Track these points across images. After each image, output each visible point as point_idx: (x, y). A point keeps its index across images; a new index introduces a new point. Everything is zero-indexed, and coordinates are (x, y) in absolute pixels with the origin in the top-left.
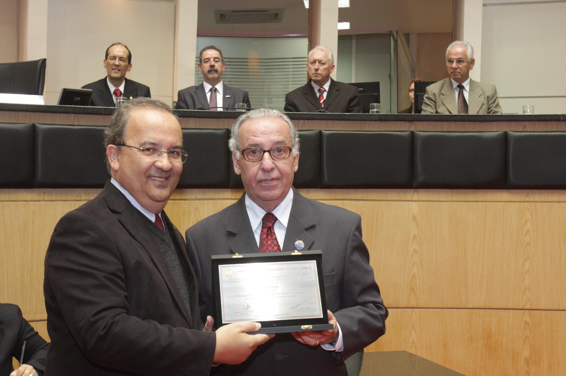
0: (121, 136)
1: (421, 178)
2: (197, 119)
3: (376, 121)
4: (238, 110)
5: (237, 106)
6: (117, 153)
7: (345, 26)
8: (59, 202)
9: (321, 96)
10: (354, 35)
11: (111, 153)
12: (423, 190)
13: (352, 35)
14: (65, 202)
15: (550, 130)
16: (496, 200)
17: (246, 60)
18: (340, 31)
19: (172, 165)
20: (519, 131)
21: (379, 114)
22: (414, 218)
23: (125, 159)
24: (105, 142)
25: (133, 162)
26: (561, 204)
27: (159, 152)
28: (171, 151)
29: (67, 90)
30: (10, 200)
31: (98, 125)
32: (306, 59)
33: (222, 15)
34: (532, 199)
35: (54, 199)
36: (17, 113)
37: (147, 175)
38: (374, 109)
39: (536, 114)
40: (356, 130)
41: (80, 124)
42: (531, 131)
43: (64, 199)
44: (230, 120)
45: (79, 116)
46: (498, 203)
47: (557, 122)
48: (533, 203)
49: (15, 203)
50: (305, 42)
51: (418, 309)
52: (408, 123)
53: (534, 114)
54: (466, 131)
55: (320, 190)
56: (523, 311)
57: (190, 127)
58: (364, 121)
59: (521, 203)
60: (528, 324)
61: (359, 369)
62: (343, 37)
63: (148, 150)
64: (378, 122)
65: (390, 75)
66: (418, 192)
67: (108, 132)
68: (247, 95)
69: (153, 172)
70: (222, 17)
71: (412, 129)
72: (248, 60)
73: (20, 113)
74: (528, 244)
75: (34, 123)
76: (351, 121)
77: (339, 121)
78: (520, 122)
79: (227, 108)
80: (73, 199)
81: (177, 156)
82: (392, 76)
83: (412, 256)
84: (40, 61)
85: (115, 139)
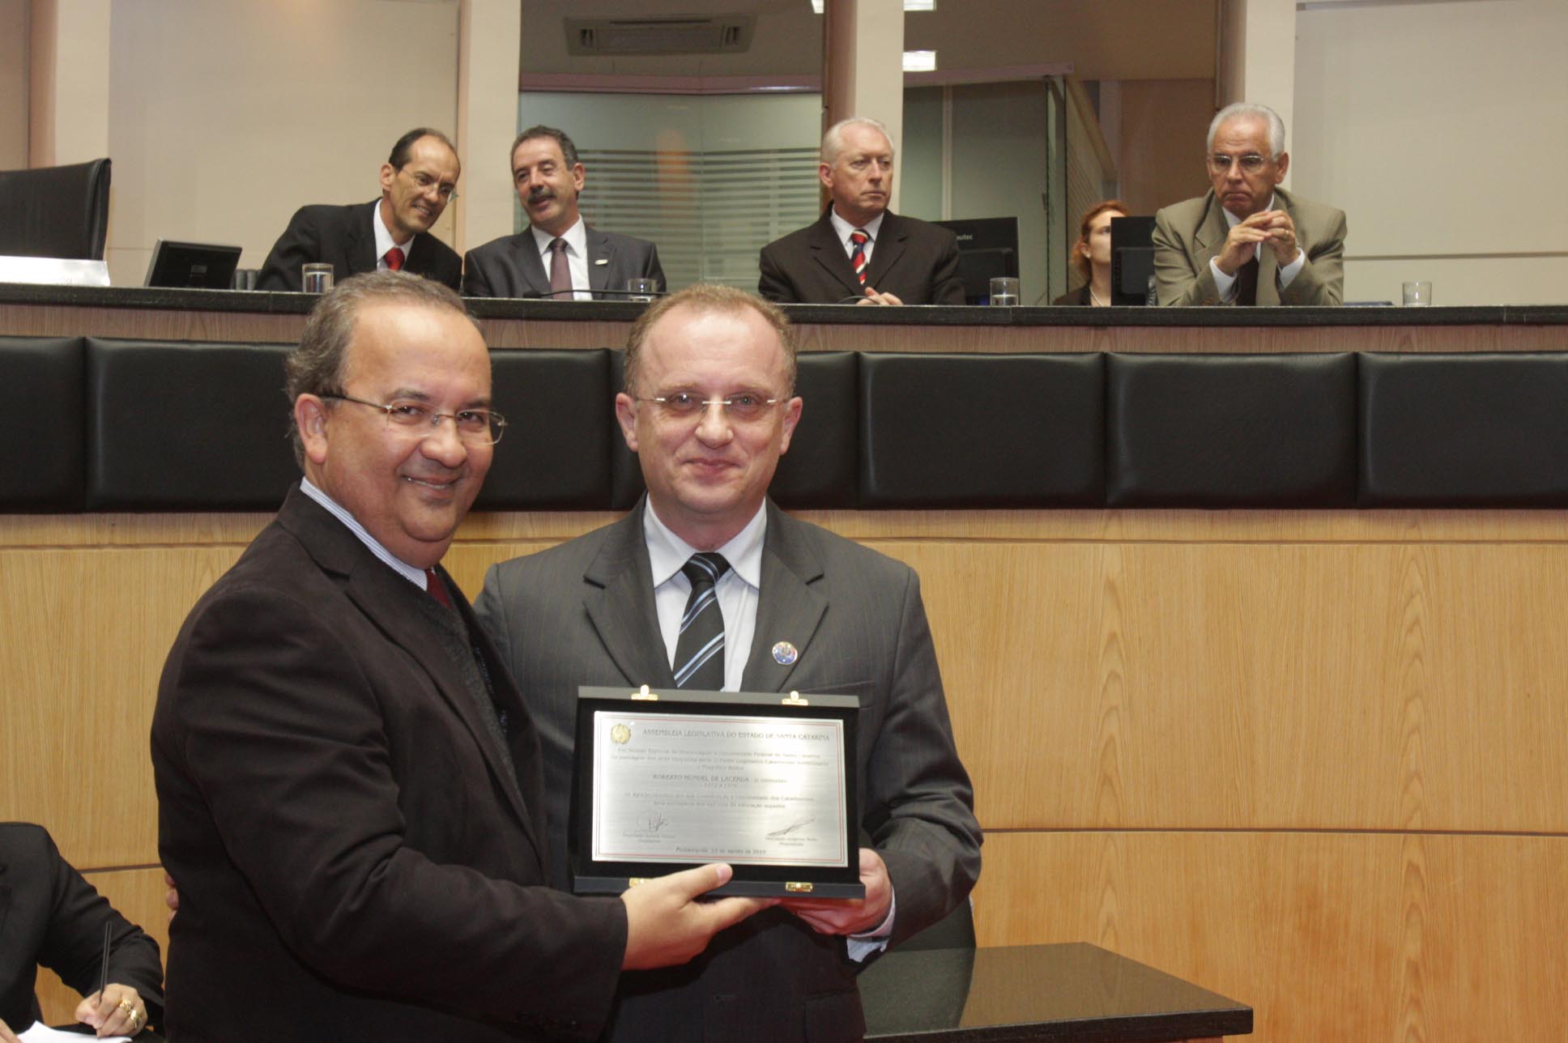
0: (334, 371)
1: (1127, 481)
2: (524, 323)
3: (1005, 325)
4: (635, 299)
5: (632, 288)
6: (321, 416)
7: (923, 61)
8: (154, 551)
9: (859, 253)
10: (948, 87)
11: (306, 417)
12: (1133, 511)
13: (941, 87)
14: (169, 550)
15: (1474, 350)
16: (1329, 538)
17: (651, 158)
18: (908, 76)
19: (468, 449)
20: (1390, 350)
21: (1014, 306)
22: (1111, 587)
23: (345, 432)
24: (288, 386)
25: (365, 440)
26: (1505, 546)
27: (432, 417)
28: (462, 414)
29: (171, 246)
30: (20, 543)
31: (256, 340)
32: (817, 154)
33: (584, 32)
34: (1425, 535)
35: (138, 541)
36: (38, 309)
37: (399, 471)
38: (1001, 293)
39: (1438, 306)
40: (954, 351)
41: (209, 339)
42: (1424, 351)
43: (165, 541)
44: (612, 324)
45: (207, 316)
46: (1336, 546)
47: (1493, 328)
48: (1430, 546)
49: (34, 552)
50: (813, 107)
51: (1121, 833)
52: (1093, 332)
53: (1432, 306)
54: (1247, 351)
55: (856, 512)
56: (1402, 835)
57: (504, 345)
58: (975, 328)
59: (1397, 546)
60: (1417, 869)
61: (965, 991)
62: (916, 91)
63: (406, 410)
64: (1014, 328)
65: (1046, 198)
66: (1120, 516)
67: (298, 360)
68: (653, 252)
69: (416, 467)
70: (586, 37)
71: (1105, 348)
72: (658, 158)
73: (47, 309)
74: (1417, 656)
75: (82, 336)
76: (939, 328)
77: (908, 328)
78: (1394, 329)
79: (603, 293)
80: (191, 541)
81: (476, 425)
82: (1053, 199)
83: (1105, 689)
84: (95, 166)
85: (317, 380)
